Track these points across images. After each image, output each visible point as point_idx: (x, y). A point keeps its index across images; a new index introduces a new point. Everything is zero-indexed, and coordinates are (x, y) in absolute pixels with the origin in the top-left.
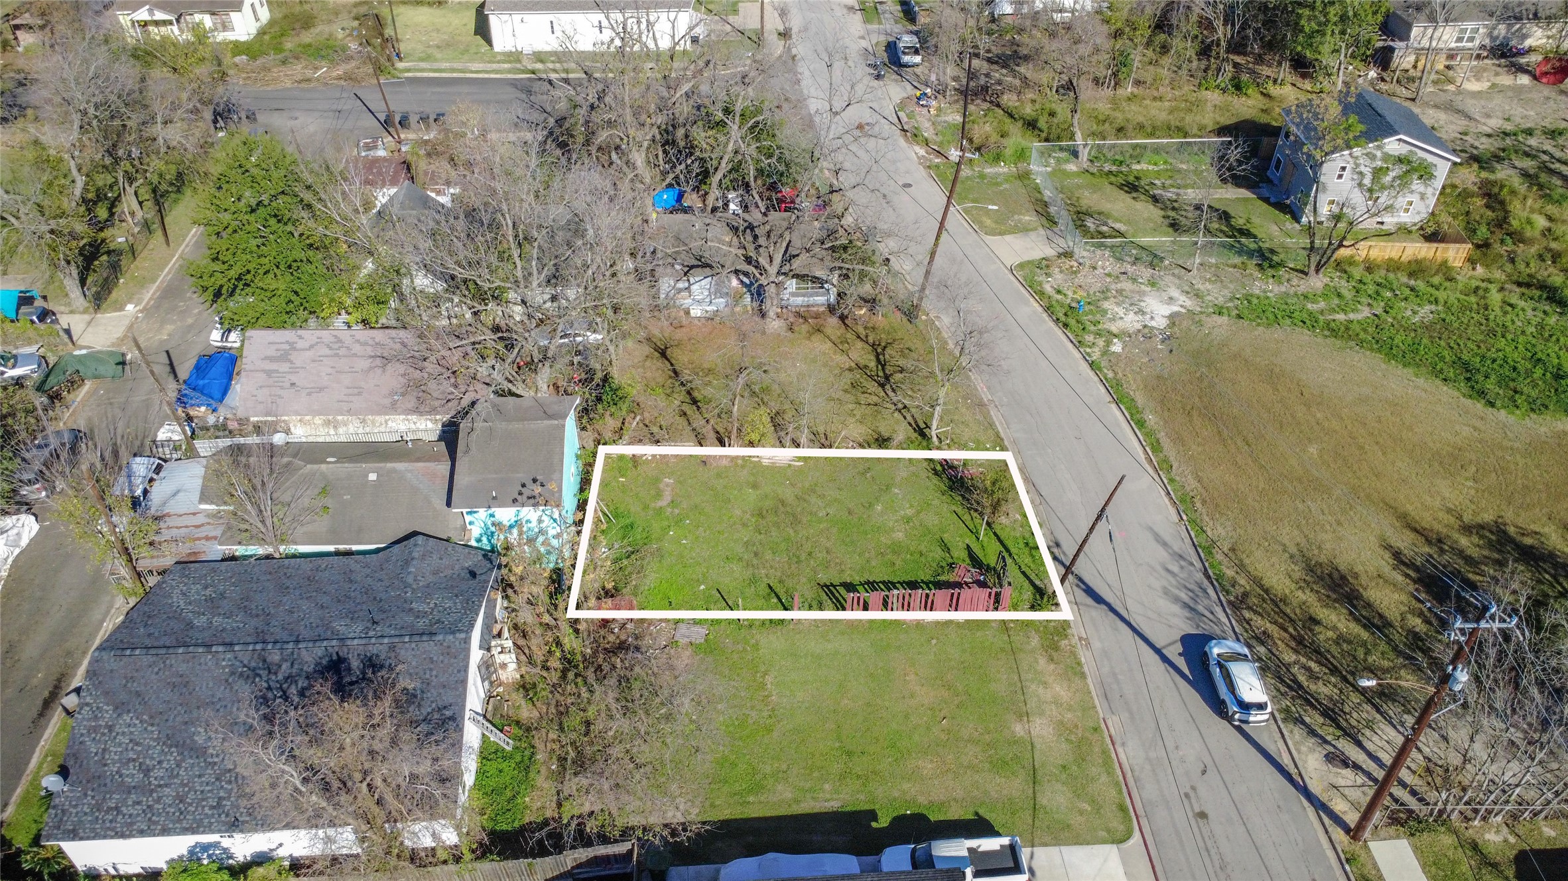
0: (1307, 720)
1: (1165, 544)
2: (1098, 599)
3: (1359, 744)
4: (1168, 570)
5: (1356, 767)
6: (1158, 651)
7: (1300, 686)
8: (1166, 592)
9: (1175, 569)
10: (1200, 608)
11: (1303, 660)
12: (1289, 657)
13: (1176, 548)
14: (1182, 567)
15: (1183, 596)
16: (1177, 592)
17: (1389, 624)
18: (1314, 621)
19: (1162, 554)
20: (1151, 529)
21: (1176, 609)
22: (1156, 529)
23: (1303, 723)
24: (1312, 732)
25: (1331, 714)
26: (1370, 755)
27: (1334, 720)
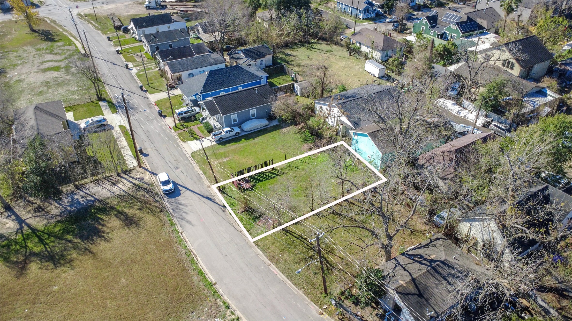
0: (147, 186)
1: (188, 222)
2: (207, 198)
3: (134, 184)
4: (186, 213)
5: (136, 179)
6: (188, 189)
7: (147, 193)
8: (186, 206)
9: (184, 214)
10: (175, 204)
11: (145, 199)
12: (150, 199)
13: (184, 221)
14: (181, 215)
15: (181, 206)
16: (183, 207)
17: (116, 216)
18: (140, 209)
19: (188, 218)
20: (193, 226)
21: (183, 202)
22: (191, 226)
23: (148, 185)
24: (146, 183)
25: (140, 188)
26: (132, 182)
27: (140, 187)
